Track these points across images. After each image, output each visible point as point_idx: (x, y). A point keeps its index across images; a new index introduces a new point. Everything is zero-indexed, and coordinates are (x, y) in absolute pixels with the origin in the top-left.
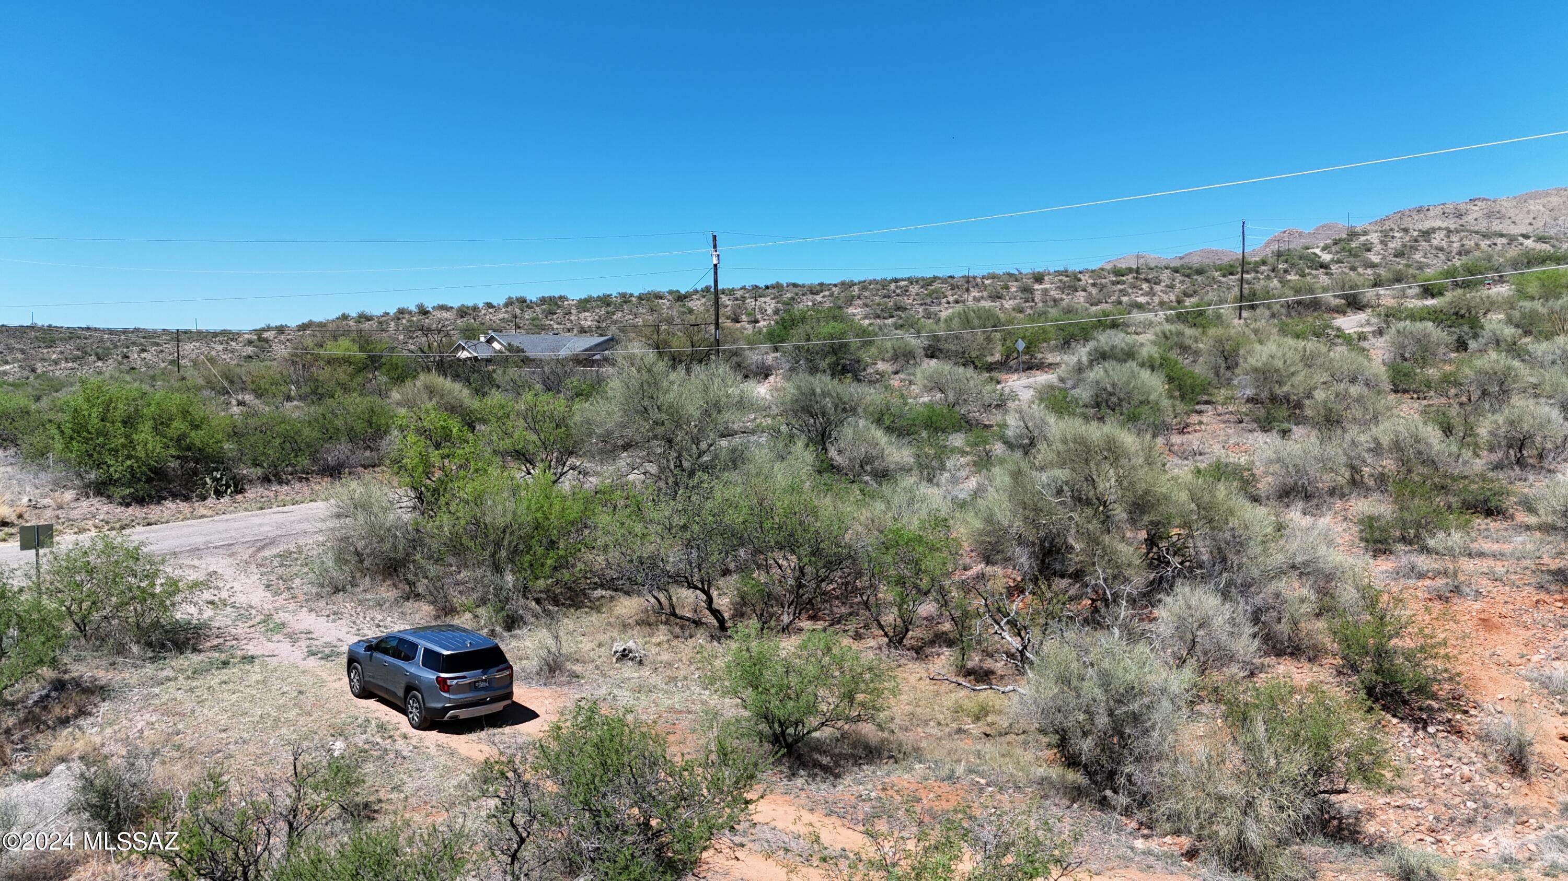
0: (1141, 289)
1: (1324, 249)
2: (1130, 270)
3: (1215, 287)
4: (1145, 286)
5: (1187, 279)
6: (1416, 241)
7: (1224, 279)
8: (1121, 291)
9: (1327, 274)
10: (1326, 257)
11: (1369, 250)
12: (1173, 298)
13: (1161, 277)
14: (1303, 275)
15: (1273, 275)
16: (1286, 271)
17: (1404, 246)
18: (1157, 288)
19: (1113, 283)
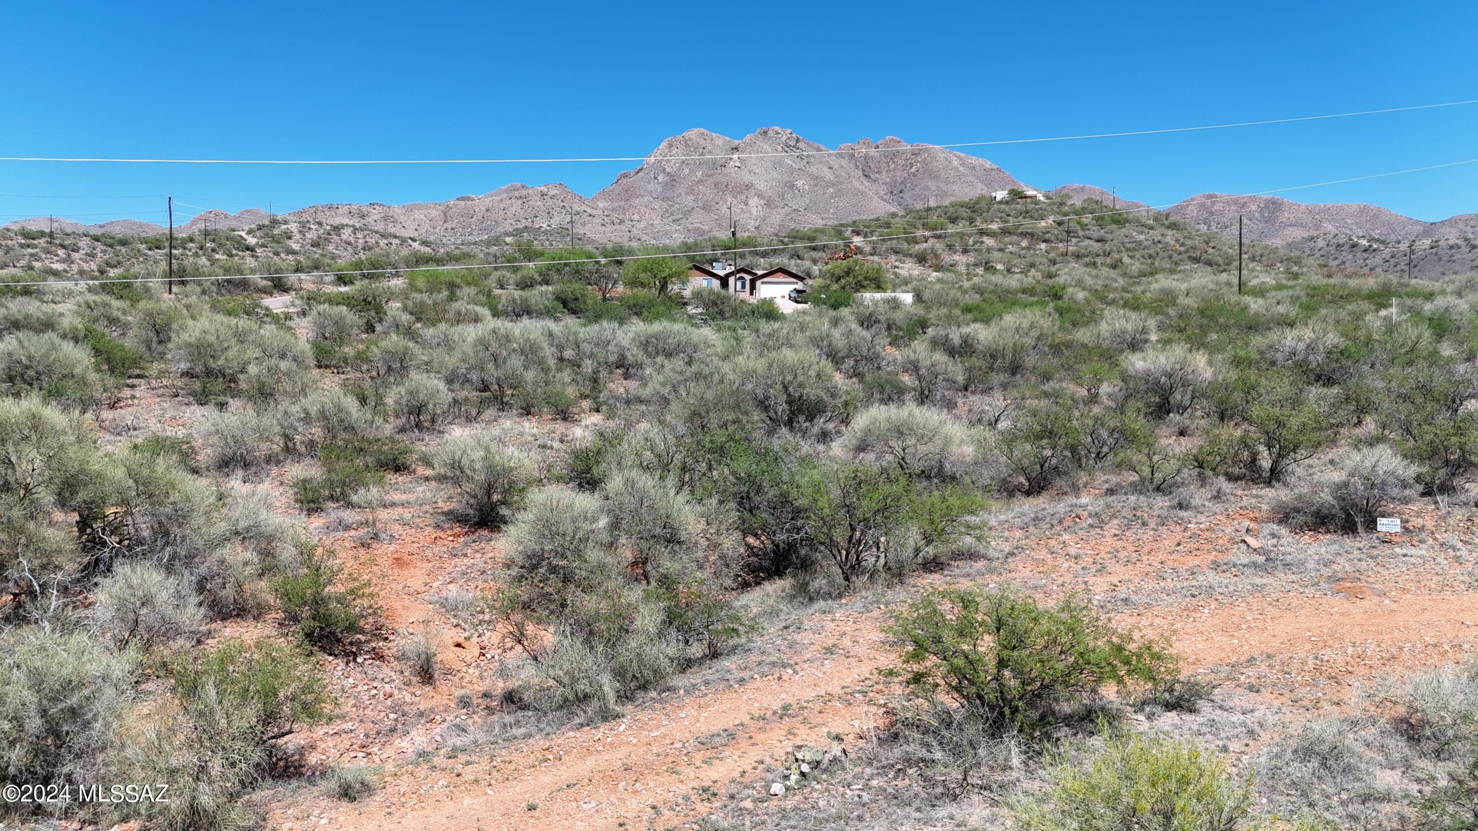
0: (57, 255)
1: (249, 233)
2: (42, 234)
3: (141, 259)
4: (61, 252)
5: (109, 249)
6: (329, 234)
7: (150, 253)
8: (32, 255)
9: (253, 256)
10: (251, 241)
11: (290, 238)
12: (94, 267)
13: (80, 244)
14: (231, 255)
15: (201, 252)
16: (213, 250)
17: (319, 237)
18: (75, 256)
19: (22, 246)
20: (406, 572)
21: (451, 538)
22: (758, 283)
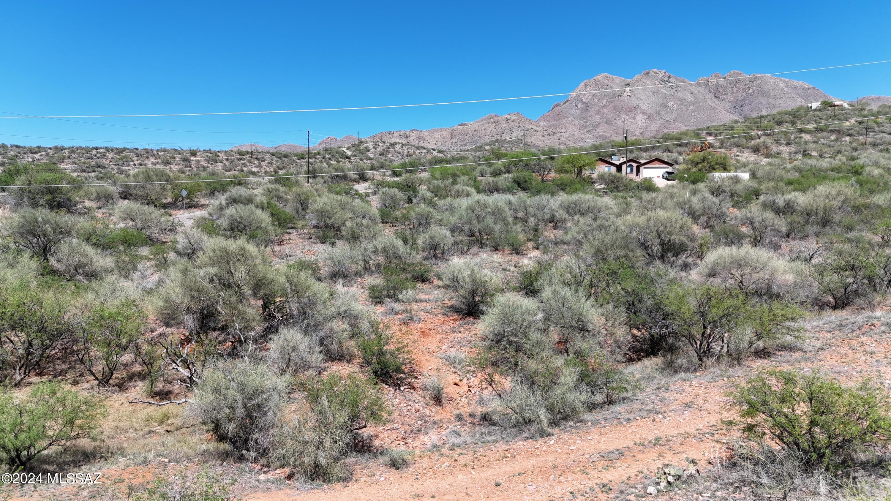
0: (254, 164)
1: (347, 149)
2: (248, 153)
3: (294, 165)
4: (256, 162)
5: (279, 160)
6: (389, 148)
7: (299, 161)
8: (243, 164)
9: (349, 162)
10: (349, 153)
11: (368, 151)
12: (272, 170)
13: (265, 157)
14: (338, 162)
15: (323, 160)
16: (330, 159)
17: (384, 150)
18: (263, 164)
19: (238, 159)
20: (427, 340)
21: (452, 322)
22: (642, 168)
